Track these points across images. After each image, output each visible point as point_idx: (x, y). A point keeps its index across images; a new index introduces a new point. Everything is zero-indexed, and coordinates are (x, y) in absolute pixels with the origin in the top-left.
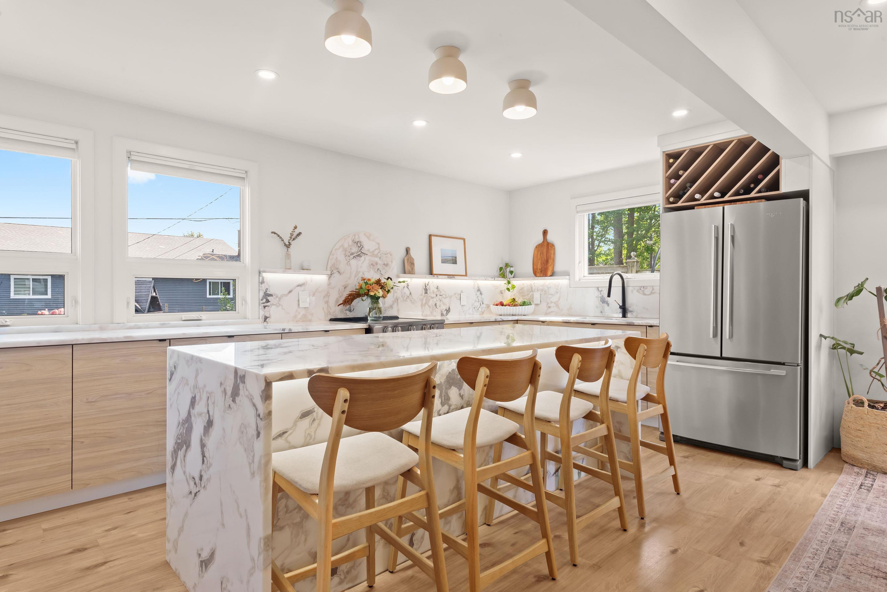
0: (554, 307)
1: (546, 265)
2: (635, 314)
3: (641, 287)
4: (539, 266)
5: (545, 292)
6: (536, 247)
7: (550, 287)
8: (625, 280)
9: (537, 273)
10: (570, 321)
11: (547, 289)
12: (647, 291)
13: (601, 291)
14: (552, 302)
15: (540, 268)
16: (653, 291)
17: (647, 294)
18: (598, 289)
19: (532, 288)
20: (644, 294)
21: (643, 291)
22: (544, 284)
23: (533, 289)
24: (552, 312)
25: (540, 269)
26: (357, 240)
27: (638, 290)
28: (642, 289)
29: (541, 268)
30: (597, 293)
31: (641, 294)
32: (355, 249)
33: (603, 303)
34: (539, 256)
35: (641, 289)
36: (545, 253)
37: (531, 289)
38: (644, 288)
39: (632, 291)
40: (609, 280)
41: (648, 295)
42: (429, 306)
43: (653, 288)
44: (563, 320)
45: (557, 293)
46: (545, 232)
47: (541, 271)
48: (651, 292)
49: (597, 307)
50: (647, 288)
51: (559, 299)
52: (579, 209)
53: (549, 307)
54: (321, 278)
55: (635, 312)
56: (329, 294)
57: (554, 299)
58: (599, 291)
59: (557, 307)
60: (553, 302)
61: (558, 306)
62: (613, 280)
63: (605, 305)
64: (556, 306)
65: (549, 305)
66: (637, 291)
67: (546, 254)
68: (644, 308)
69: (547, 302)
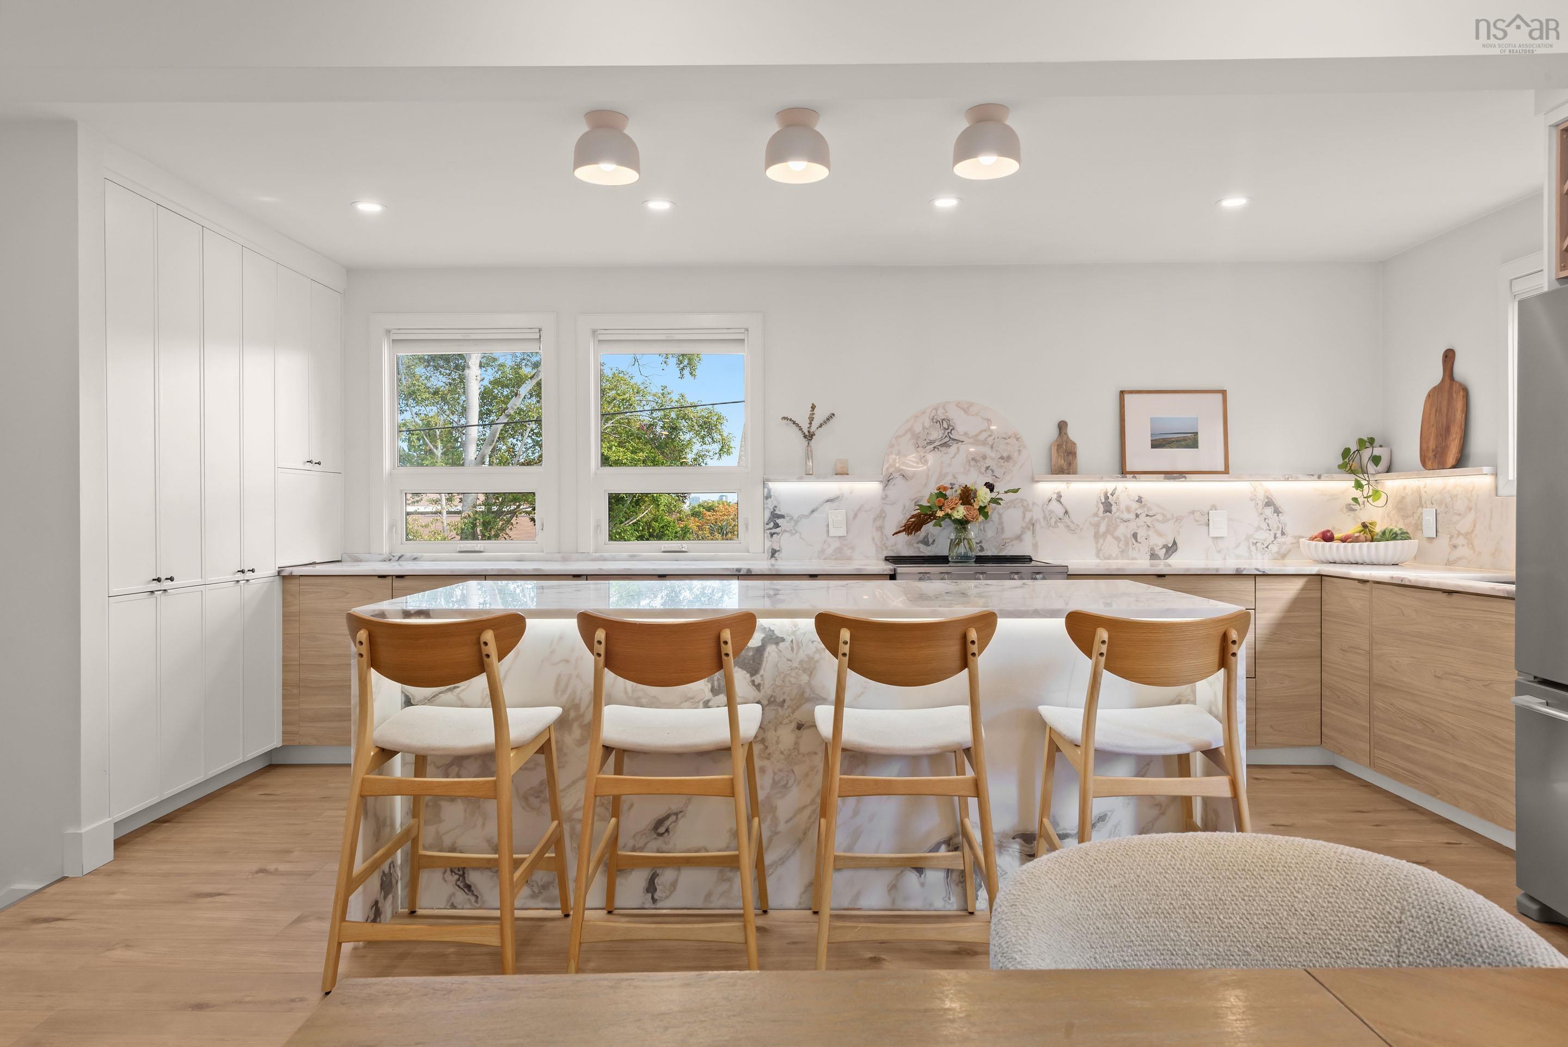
0: (1463, 545)
1: (1445, 439)
4: (1432, 444)
5: (1446, 506)
6: (1429, 395)
7: (1457, 495)
9: (1427, 460)
11: (1450, 499)
14: (1459, 534)
15: (1434, 447)
19: (1420, 498)
22: (1444, 489)
23: (1423, 502)
24: (1459, 559)
25: (1434, 451)
26: (941, 416)
29: (1436, 447)
32: (936, 434)
34: (1433, 416)
36: (1444, 409)
37: (1420, 501)
42: (1117, 539)
45: (1470, 509)
46: (1449, 357)
47: (1435, 455)
51: (1475, 525)
53: (1455, 547)
54: (870, 488)
56: (883, 515)
57: (1464, 525)
59: (1470, 546)
60: (1462, 535)
61: (1472, 544)
64: (1468, 543)
65: (1454, 541)
67: (1445, 413)
69: (1450, 534)
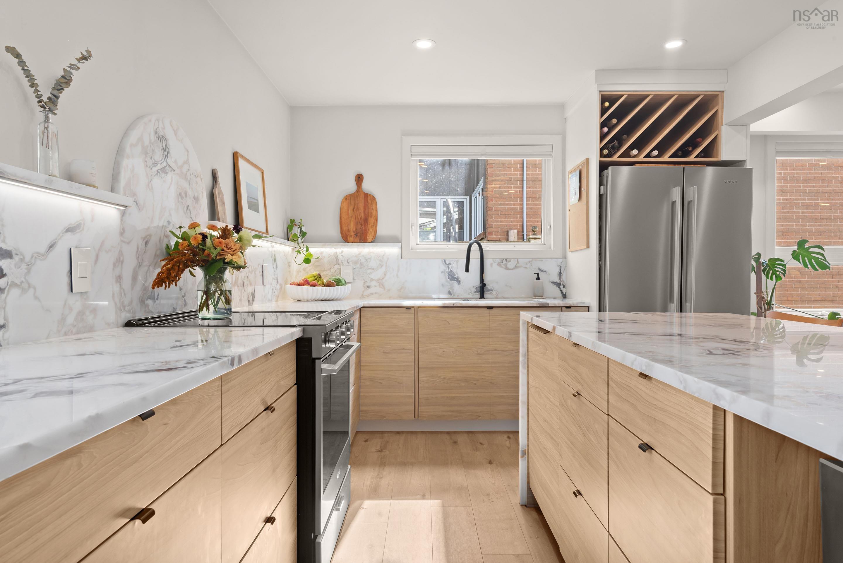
0: (376, 286)
1: (365, 226)
2: (494, 293)
3: (503, 260)
4: (352, 227)
5: (361, 264)
6: (346, 198)
7: (370, 258)
8: (483, 250)
9: (348, 237)
10: (455, 306)
11: (365, 260)
12: (511, 265)
13: (449, 264)
14: (372, 280)
15: (354, 230)
16: (518, 265)
17: (510, 268)
18: (445, 261)
19: (337, 259)
20: (507, 268)
21: (506, 265)
22: (359, 254)
23: (340, 261)
24: (373, 294)
25: (354, 232)
26: (161, 134)
27: (499, 262)
28: (504, 262)
29: (356, 230)
30: (443, 267)
31: (502, 267)
33: (451, 280)
34: (351, 211)
35: (502, 262)
36: (361, 208)
37: (336, 260)
38: (506, 260)
39: (492, 264)
40: (467, 250)
41: (512, 269)
42: (238, 287)
43: (518, 261)
44: (444, 304)
45: (382, 266)
46: (359, 178)
47: (356, 235)
48: (515, 266)
49: (443, 285)
50: (510, 261)
51: (385, 275)
52: (415, 150)
53: (368, 287)
54: (109, 212)
55: (494, 291)
57: (378, 274)
58: (446, 264)
59: (382, 286)
60: (375, 280)
61: (382, 285)
62: (471, 250)
63: (455, 283)
64: (379, 285)
65: (368, 284)
66: (498, 265)
67: (362, 211)
68: (506, 285)
69: (364, 280)
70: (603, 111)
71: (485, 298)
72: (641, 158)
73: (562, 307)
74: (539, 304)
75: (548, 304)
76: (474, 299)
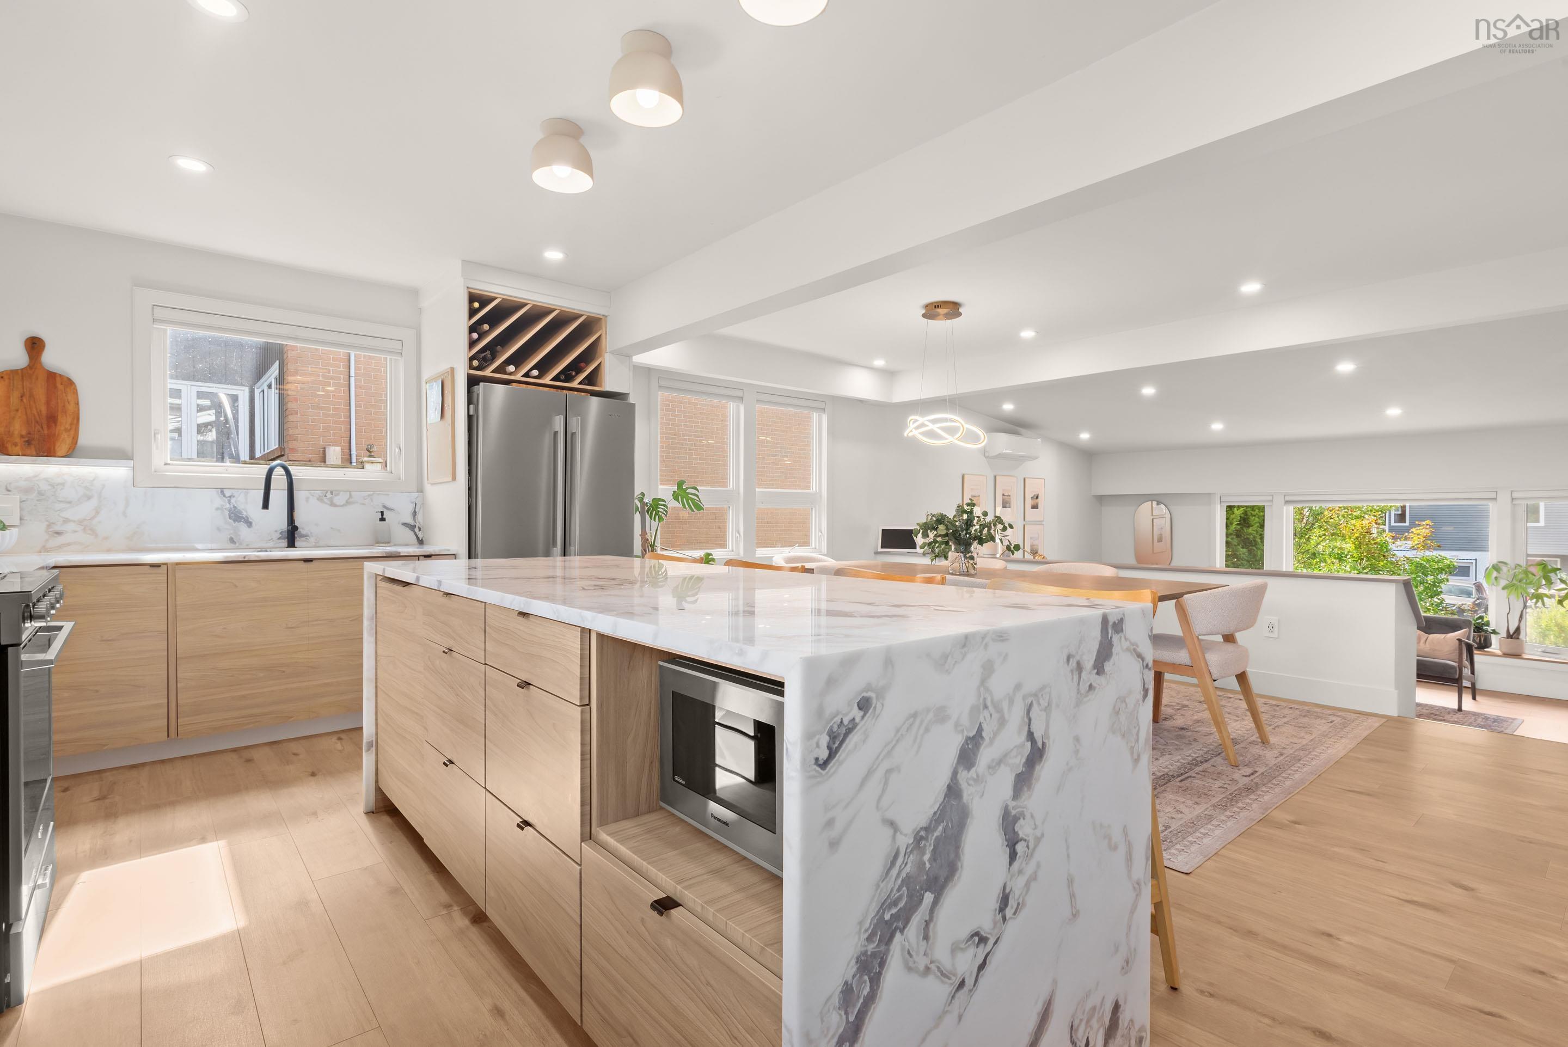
0: (76, 532)
1: (49, 427)
2: (312, 540)
3: (326, 493)
4: (18, 428)
5: (41, 494)
7: (62, 484)
8: (293, 477)
11: (48, 487)
12: (340, 500)
13: (230, 497)
14: (67, 521)
15: (24, 433)
16: (351, 500)
17: (338, 504)
18: (222, 492)
20: (333, 504)
21: (331, 500)
22: (33, 476)
25: (22, 436)
27: (320, 496)
28: (329, 495)
29: (29, 433)
30: (219, 501)
31: (326, 503)
33: (235, 521)
35: (325, 496)
36: (39, 397)
38: (332, 493)
39: (307, 499)
40: (265, 476)
41: (342, 506)
43: (350, 495)
45: (88, 497)
46: (35, 345)
47: (28, 443)
48: (347, 502)
49: (219, 529)
50: (338, 495)
51: (97, 513)
52: (159, 313)
53: (58, 533)
55: (312, 536)
57: (78, 512)
58: (224, 496)
59: (89, 532)
60: (73, 521)
61: (91, 529)
62: (273, 477)
63: (242, 527)
64: (85, 530)
65: (57, 528)
66: (318, 499)
67: (41, 401)
68: (332, 528)
69: (47, 521)
70: (472, 312)
71: (296, 547)
72: (518, 377)
73: (419, 556)
74: (386, 553)
75: (400, 553)
76: (278, 549)
